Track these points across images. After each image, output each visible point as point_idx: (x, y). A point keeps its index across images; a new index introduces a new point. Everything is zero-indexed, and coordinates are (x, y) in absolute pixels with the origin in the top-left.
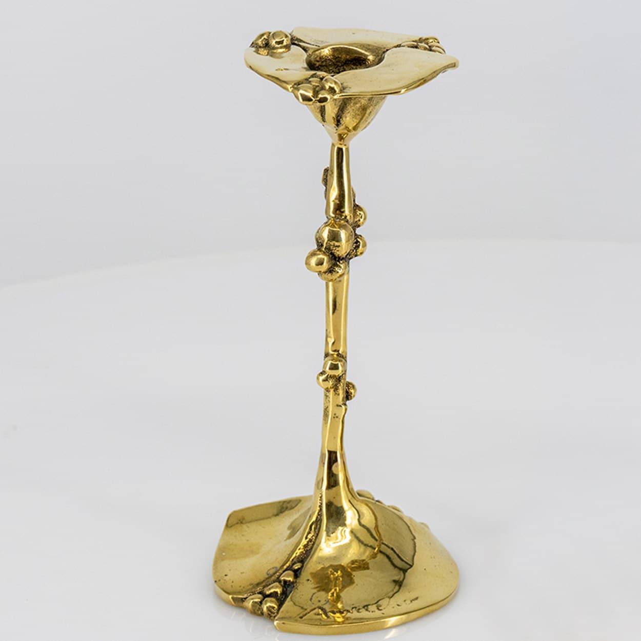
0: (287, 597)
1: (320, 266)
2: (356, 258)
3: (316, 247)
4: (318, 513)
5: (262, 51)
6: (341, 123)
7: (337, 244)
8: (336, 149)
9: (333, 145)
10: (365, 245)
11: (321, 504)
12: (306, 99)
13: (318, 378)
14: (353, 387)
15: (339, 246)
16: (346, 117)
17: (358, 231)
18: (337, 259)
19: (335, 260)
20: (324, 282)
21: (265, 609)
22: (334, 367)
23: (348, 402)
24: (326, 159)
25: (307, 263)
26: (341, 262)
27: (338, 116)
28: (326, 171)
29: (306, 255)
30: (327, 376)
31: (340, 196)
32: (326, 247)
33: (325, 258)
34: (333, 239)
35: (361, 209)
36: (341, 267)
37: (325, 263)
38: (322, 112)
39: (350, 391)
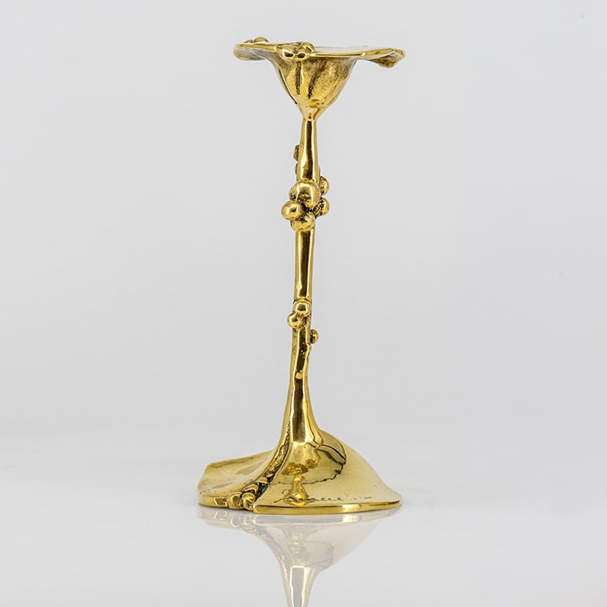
0: (261, 495)
1: (293, 213)
2: (321, 216)
3: (290, 199)
4: (286, 438)
6: (312, 94)
7: (306, 196)
8: (306, 122)
10: (328, 208)
11: (289, 430)
12: (288, 55)
13: (288, 321)
15: (307, 199)
16: (316, 88)
18: (307, 210)
19: (306, 209)
21: (245, 500)
22: (302, 308)
25: (283, 213)
26: (310, 213)
27: (310, 87)
28: (297, 148)
30: (297, 315)
31: (309, 162)
32: (298, 199)
33: (297, 206)
34: (304, 191)
35: (325, 179)
36: (310, 218)
37: (297, 210)
38: (298, 84)
39: (314, 335)
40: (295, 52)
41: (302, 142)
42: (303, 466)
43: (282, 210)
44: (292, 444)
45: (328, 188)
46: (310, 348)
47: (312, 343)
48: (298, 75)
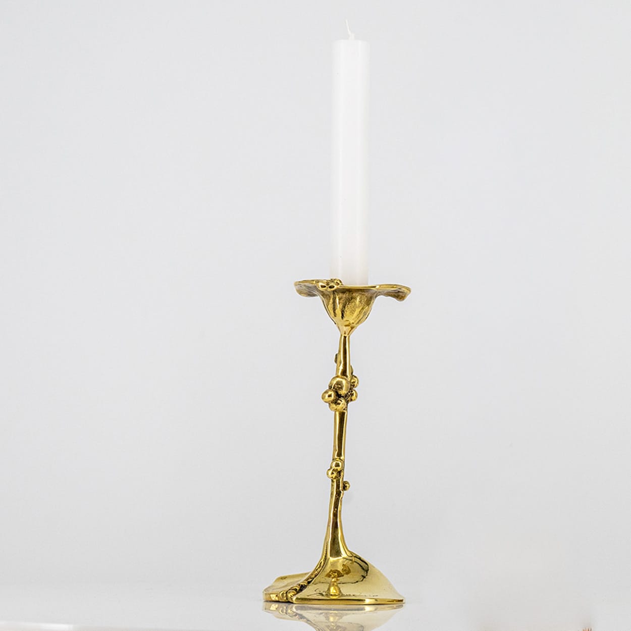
0: (302, 591)
1: (329, 398)
3: (328, 388)
4: (325, 555)
6: (344, 316)
7: (339, 386)
8: (343, 337)
10: (357, 397)
11: (327, 550)
12: (323, 286)
13: (328, 474)
15: (340, 389)
16: (347, 312)
19: (339, 396)
20: (333, 411)
21: (289, 596)
22: (337, 465)
26: (342, 398)
27: (343, 311)
29: (323, 391)
30: (333, 470)
31: (344, 365)
32: (334, 388)
33: (333, 394)
34: (338, 383)
35: (355, 377)
36: (342, 402)
37: (332, 396)
38: (334, 309)
39: (346, 485)
40: (328, 284)
41: (339, 351)
42: (339, 571)
43: (322, 396)
44: (329, 559)
45: (358, 383)
46: (343, 494)
47: (345, 490)
48: (334, 302)
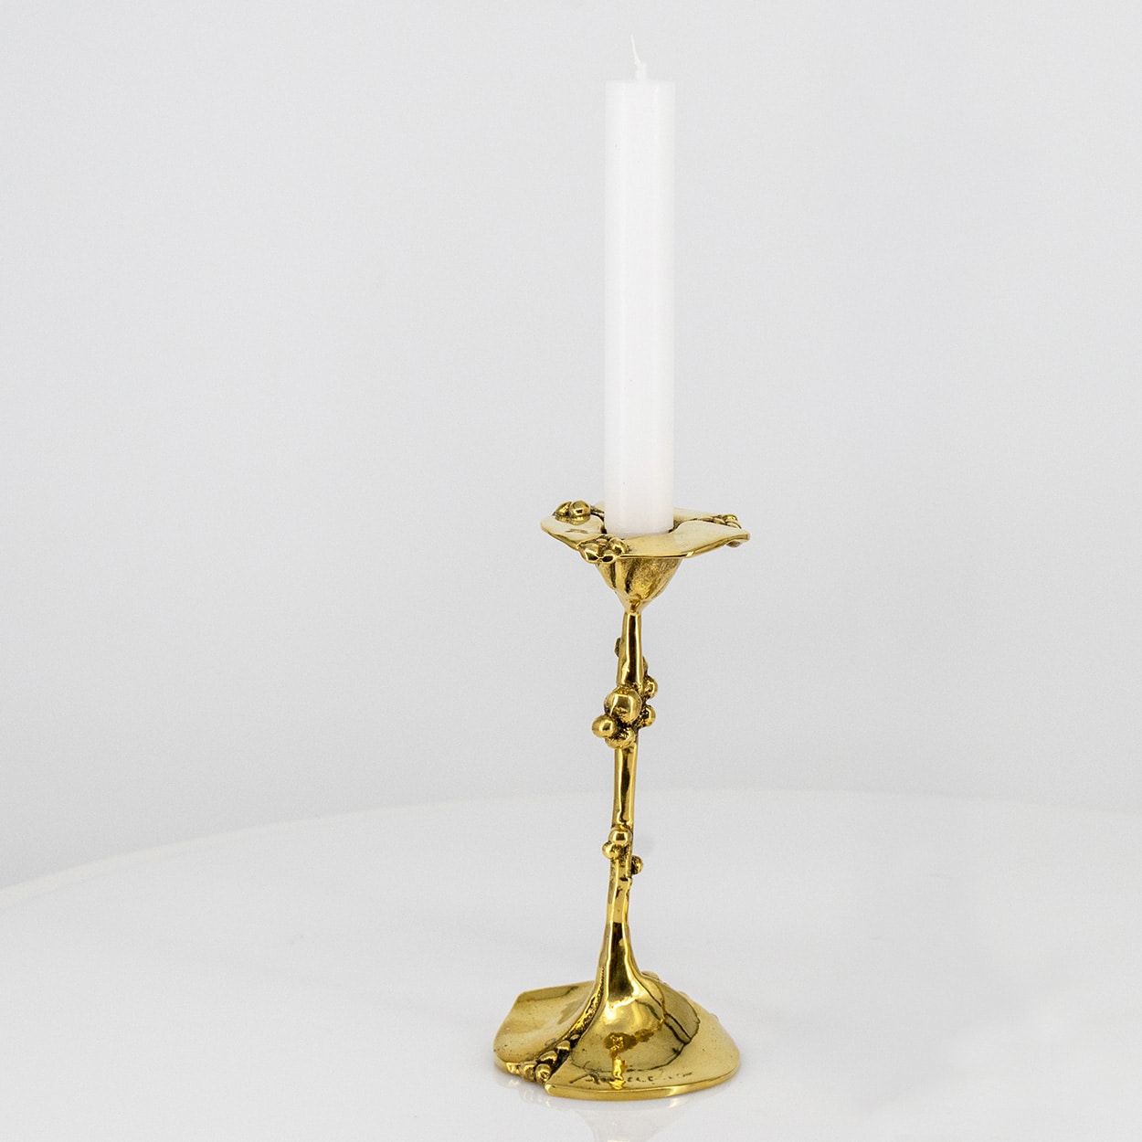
0: (561, 1064)
1: (605, 731)
2: (645, 727)
3: (604, 713)
4: (601, 988)
5: (564, 519)
7: (623, 710)
8: (628, 618)
9: (626, 614)
10: (654, 716)
12: (592, 558)
13: (604, 850)
14: (640, 861)
15: (625, 713)
17: (648, 702)
18: (624, 725)
19: (621, 726)
20: (614, 750)
21: (539, 1075)
22: (621, 837)
23: (633, 876)
24: (618, 629)
25: (595, 729)
26: (628, 729)
27: (627, 581)
28: (619, 640)
29: (594, 720)
30: (613, 846)
32: (613, 712)
33: (611, 723)
34: (621, 703)
35: (652, 679)
36: (629, 734)
37: (611, 728)
38: (613, 577)
39: (636, 865)
40: (601, 553)
41: (624, 635)
43: (595, 725)
45: (655, 689)
46: (632, 880)
47: (634, 874)
